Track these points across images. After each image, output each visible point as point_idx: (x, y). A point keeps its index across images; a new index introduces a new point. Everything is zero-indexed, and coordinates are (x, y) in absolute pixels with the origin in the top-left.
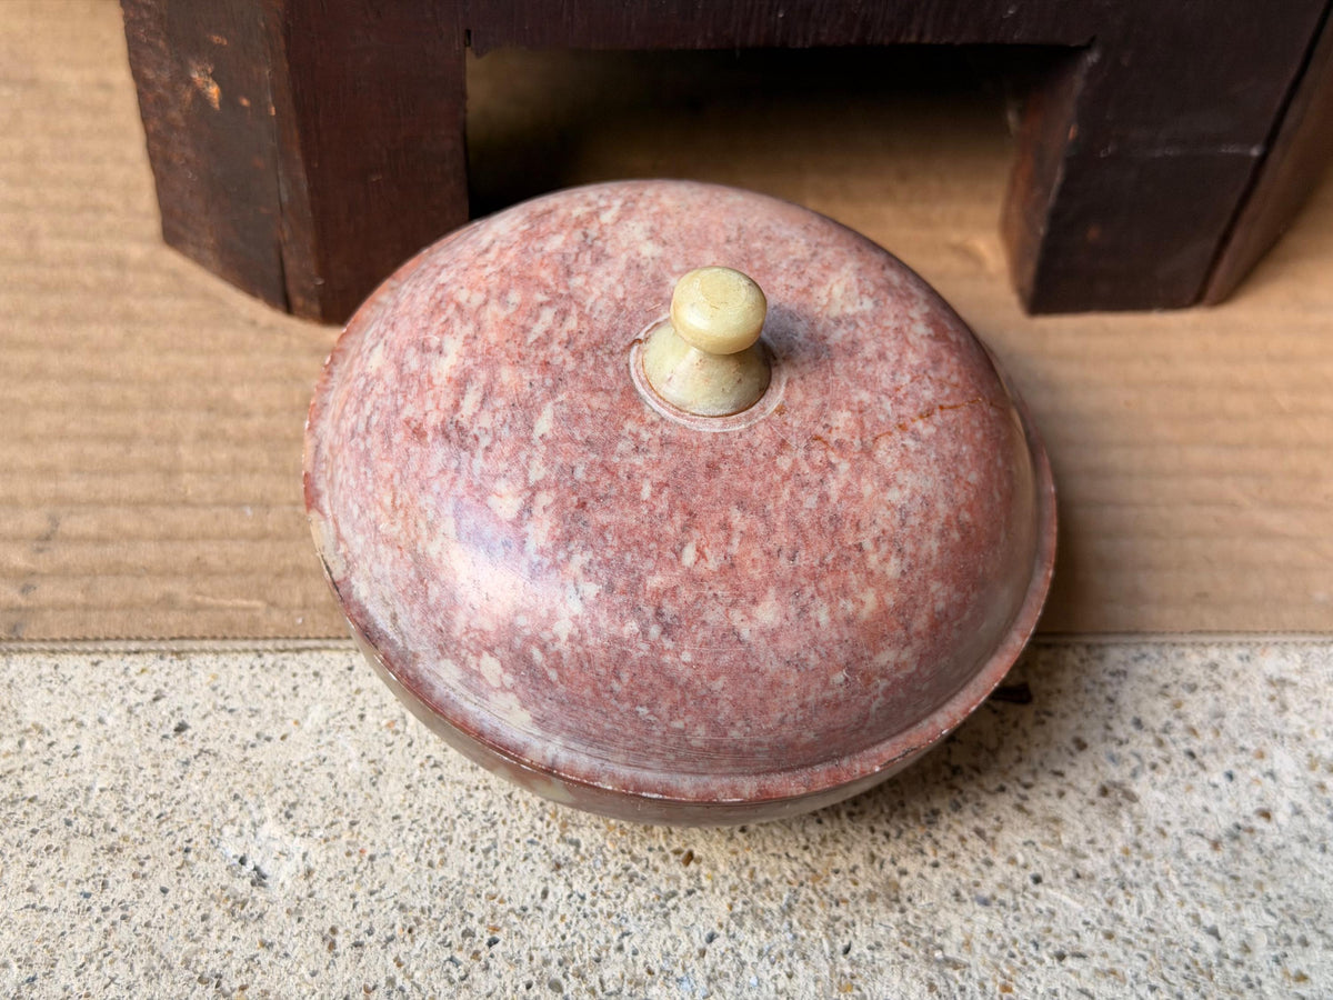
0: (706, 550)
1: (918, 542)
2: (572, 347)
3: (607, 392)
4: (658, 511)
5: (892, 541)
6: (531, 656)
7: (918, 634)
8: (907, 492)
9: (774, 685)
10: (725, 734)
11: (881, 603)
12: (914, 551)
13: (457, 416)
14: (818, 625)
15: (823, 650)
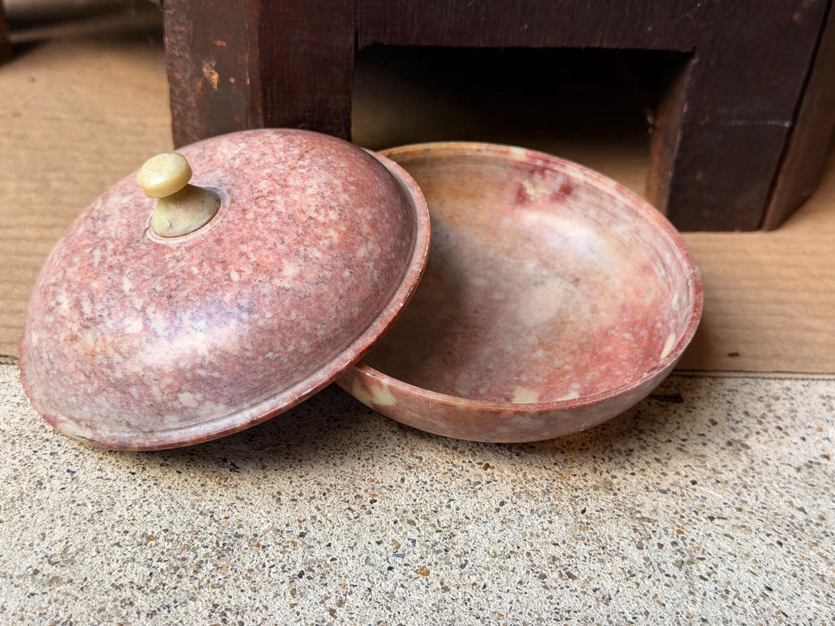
0: (241, 269)
1: (336, 200)
2: (118, 253)
3: (147, 254)
4: (207, 273)
5: (324, 206)
6: (199, 375)
7: (368, 234)
8: (315, 186)
9: (319, 297)
10: (317, 337)
11: (339, 232)
12: (337, 203)
13: (85, 317)
14: (317, 258)
15: (329, 267)
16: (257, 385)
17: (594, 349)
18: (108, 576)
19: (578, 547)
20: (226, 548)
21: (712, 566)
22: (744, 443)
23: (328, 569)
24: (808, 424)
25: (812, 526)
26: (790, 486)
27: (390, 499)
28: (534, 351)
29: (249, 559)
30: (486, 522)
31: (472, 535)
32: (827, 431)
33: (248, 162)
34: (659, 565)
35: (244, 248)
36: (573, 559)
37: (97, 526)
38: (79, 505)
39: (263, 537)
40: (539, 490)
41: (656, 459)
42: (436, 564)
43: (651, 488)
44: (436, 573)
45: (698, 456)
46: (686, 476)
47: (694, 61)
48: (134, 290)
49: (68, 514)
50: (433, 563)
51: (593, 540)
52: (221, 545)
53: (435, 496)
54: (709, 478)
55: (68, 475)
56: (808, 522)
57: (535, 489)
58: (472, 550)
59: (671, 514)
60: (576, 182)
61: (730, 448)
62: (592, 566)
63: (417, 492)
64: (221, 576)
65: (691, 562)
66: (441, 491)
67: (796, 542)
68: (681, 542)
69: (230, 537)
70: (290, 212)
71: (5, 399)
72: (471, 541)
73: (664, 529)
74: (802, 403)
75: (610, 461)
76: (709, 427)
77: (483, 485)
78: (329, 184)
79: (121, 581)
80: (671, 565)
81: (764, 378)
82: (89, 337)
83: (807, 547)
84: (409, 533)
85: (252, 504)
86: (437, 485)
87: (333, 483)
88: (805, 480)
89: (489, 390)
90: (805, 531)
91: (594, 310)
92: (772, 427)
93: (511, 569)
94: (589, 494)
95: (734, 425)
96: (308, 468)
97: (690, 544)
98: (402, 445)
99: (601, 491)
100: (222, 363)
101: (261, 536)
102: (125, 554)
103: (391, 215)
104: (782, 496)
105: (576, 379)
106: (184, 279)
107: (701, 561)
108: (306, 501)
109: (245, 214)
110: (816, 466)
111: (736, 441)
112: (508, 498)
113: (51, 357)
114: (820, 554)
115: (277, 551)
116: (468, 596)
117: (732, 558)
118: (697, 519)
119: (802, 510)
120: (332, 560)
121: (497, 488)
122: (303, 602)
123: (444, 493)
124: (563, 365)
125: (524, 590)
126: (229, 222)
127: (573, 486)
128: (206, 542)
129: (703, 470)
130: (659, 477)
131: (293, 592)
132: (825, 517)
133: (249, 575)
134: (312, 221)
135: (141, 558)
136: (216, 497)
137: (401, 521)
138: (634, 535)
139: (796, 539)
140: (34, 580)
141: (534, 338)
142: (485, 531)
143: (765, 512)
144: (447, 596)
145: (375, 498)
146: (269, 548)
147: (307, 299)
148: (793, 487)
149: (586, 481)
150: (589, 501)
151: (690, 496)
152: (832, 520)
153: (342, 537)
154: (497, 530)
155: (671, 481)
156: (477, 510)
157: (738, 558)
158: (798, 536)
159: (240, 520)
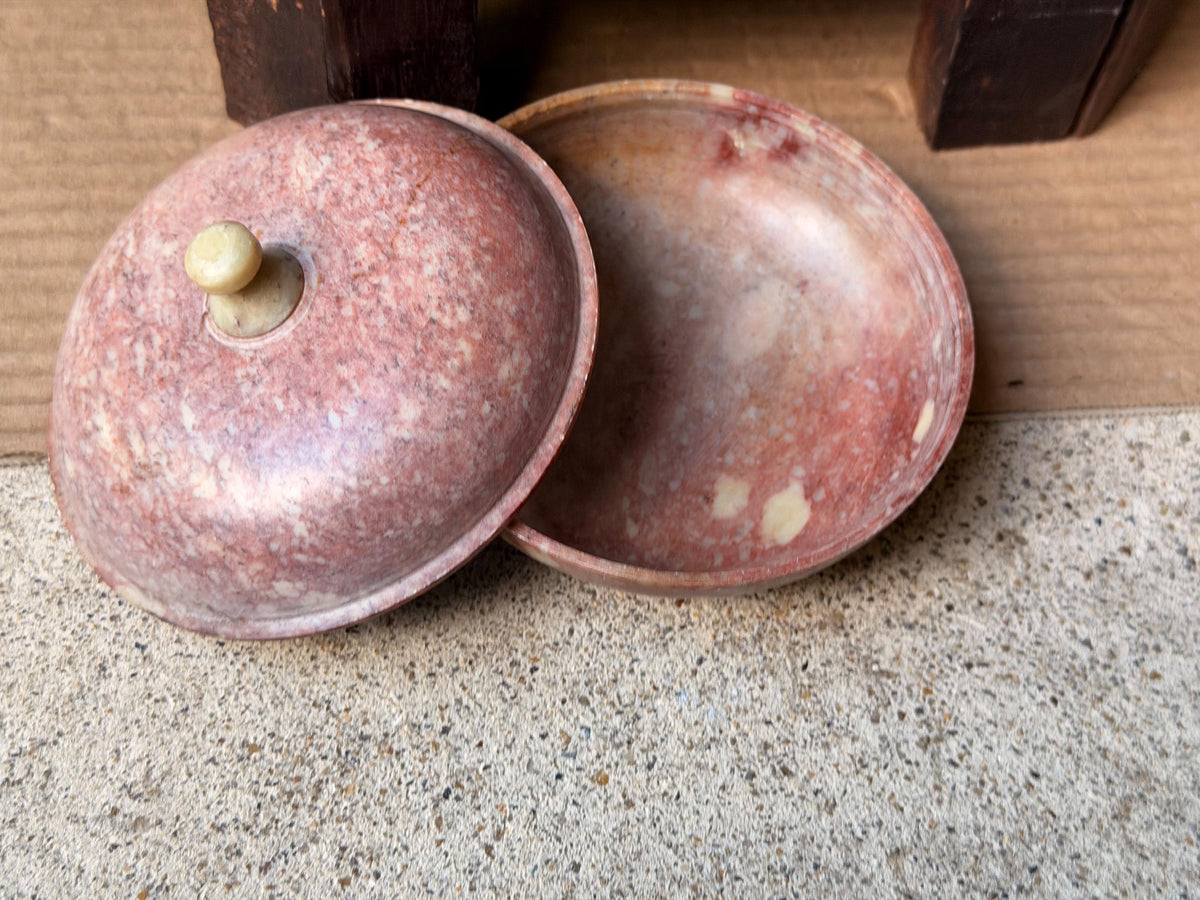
0: (342, 407)
1: (466, 285)
2: (169, 356)
3: (210, 364)
4: (295, 410)
5: (449, 299)
6: (298, 561)
7: (513, 337)
8: (435, 260)
11: (473, 342)
12: (467, 292)
13: (137, 460)
14: (445, 390)
15: (461, 402)
16: (374, 569)
17: (825, 404)
18: (205, 812)
19: (796, 725)
20: (350, 757)
21: (966, 743)
22: (1019, 534)
23: (481, 783)
24: (1108, 495)
25: (1099, 669)
26: (1074, 604)
27: (556, 664)
28: (743, 409)
29: (381, 774)
30: (680, 693)
31: (661, 715)
32: (1132, 506)
33: (337, 199)
34: (898, 745)
35: (343, 371)
36: (790, 745)
37: (184, 734)
38: (157, 701)
39: (396, 737)
40: (748, 636)
41: (902, 572)
42: (617, 764)
43: (894, 621)
44: (617, 779)
45: (957, 561)
46: (941, 598)
48: (199, 429)
49: (144, 716)
50: (613, 764)
51: (816, 713)
52: (343, 754)
53: (613, 656)
54: (969, 598)
55: (137, 652)
56: (1093, 661)
57: (743, 634)
58: (662, 740)
59: (918, 662)
60: (805, 139)
61: (1001, 544)
62: (814, 755)
64: (346, 803)
65: (939, 739)
67: (1075, 697)
68: (928, 707)
69: (354, 740)
70: (403, 309)
71: (39, 528)
72: (661, 724)
73: (907, 688)
74: (1102, 458)
75: (841, 579)
76: (975, 509)
77: (675, 633)
78: (453, 254)
79: (223, 819)
80: (914, 745)
81: (1054, 419)
82: (145, 493)
83: (1089, 704)
84: (581, 718)
85: (378, 684)
86: (616, 638)
87: (481, 642)
88: (1095, 593)
89: (683, 483)
90: (1089, 679)
91: (827, 336)
92: (1057, 503)
93: (711, 765)
94: (812, 637)
95: (1008, 504)
96: (447, 620)
97: (940, 710)
99: (829, 631)
100: (327, 546)
101: (393, 736)
102: (223, 777)
103: (542, 297)
105: (799, 459)
106: (265, 419)
107: (951, 737)
108: (447, 675)
109: (340, 307)
110: (1111, 568)
111: (1009, 532)
112: (708, 651)
113: (97, 505)
114: (1105, 715)
115: (415, 759)
116: (657, 813)
117: (991, 728)
118: (951, 668)
119: (1087, 643)
120: (485, 768)
121: (694, 635)
122: (453, 837)
123: (626, 649)
124: (782, 435)
125: (727, 799)
126: (319, 319)
127: (792, 626)
128: (324, 750)
129: (962, 585)
130: (904, 601)
131: (439, 822)
132: (1116, 653)
133: (381, 799)
134: (435, 327)
135: (244, 783)
136: (332, 676)
137: (571, 699)
138: (868, 701)
139: (1075, 693)
140: (113, 824)
141: (744, 386)
142: (678, 708)
143: (1039, 649)
144: (632, 814)
145: (536, 664)
146: (405, 755)
147: (434, 454)
148: (1078, 605)
149: (810, 615)
150: (813, 649)
151: (943, 631)
152: (1125, 658)
153: (497, 730)
154: (693, 705)
155: (919, 607)
156: (668, 674)
157: (999, 727)
158: (1079, 687)
159: (365, 713)
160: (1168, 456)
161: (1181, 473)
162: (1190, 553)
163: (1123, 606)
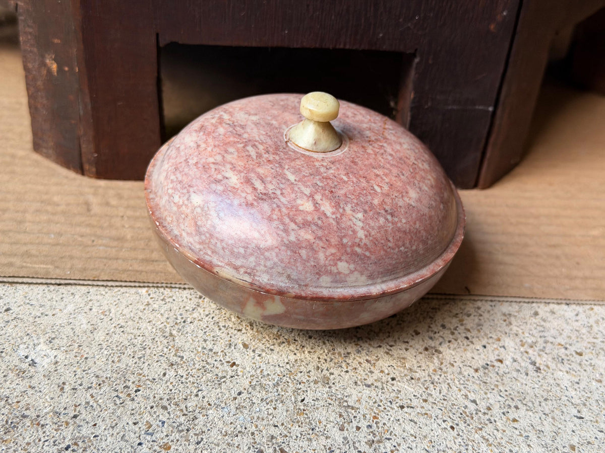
19: (293, 428)
20: (13, 425)
21: (396, 445)
22: (437, 349)
23: (90, 444)
24: (490, 335)
25: (480, 414)
26: (468, 383)
27: (151, 389)
29: (29, 435)
30: (224, 408)
31: (211, 418)
32: (504, 341)
34: (354, 443)
36: (287, 438)
39: (44, 418)
40: (270, 383)
41: (367, 361)
42: (178, 440)
43: (359, 383)
44: (176, 448)
45: (400, 358)
46: (388, 374)
47: (417, 60)
50: (175, 440)
51: (306, 423)
52: (9, 423)
53: (187, 387)
54: (405, 375)
56: (478, 411)
57: (268, 382)
58: (209, 430)
59: (371, 403)
61: (426, 352)
62: (301, 444)
63: (174, 384)
65: (379, 442)
66: (193, 383)
67: (465, 427)
68: (375, 425)
69: (18, 417)
72: (209, 422)
73: (363, 415)
74: (488, 319)
75: (331, 361)
76: (413, 336)
77: (227, 379)
80: (364, 443)
81: (462, 300)
83: (473, 431)
84: (161, 416)
85: (40, 391)
86: (191, 379)
87: (109, 375)
88: (481, 379)
90: (474, 419)
92: (461, 337)
93: (236, 445)
94: (309, 387)
95: (432, 335)
97: (382, 427)
98: (170, 347)
99: (319, 385)
101: (42, 417)
104: (460, 390)
107: (388, 441)
108: (84, 390)
110: (490, 368)
111: (432, 348)
112: (245, 389)
114: (483, 437)
115: (52, 429)
117: (412, 438)
118: (391, 408)
119: (474, 402)
120: (95, 437)
121: (238, 381)
123: (196, 384)
127: (298, 381)
129: (402, 369)
130: (366, 374)
132: (491, 408)
133: (26, 447)
136: (14, 385)
137: (157, 406)
138: (338, 420)
139: (466, 425)
142: (221, 415)
143: (445, 403)
145: (139, 388)
146: (47, 427)
148: (470, 383)
149: (309, 377)
150: (309, 392)
151: (388, 390)
152: (496, 410)
153: (107, 419)
154: (231, 414)
155: (375, 378)
156: (219, 399)
157: (417, 438)
158: (468, 422)
159: (28, 404)
160: (525, 321)
161: (533, 329)
162: (537, 365)
163: (497, 386)
